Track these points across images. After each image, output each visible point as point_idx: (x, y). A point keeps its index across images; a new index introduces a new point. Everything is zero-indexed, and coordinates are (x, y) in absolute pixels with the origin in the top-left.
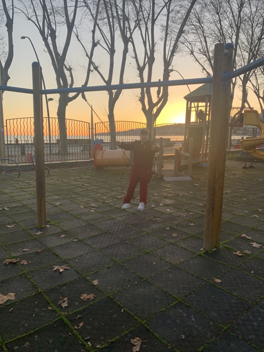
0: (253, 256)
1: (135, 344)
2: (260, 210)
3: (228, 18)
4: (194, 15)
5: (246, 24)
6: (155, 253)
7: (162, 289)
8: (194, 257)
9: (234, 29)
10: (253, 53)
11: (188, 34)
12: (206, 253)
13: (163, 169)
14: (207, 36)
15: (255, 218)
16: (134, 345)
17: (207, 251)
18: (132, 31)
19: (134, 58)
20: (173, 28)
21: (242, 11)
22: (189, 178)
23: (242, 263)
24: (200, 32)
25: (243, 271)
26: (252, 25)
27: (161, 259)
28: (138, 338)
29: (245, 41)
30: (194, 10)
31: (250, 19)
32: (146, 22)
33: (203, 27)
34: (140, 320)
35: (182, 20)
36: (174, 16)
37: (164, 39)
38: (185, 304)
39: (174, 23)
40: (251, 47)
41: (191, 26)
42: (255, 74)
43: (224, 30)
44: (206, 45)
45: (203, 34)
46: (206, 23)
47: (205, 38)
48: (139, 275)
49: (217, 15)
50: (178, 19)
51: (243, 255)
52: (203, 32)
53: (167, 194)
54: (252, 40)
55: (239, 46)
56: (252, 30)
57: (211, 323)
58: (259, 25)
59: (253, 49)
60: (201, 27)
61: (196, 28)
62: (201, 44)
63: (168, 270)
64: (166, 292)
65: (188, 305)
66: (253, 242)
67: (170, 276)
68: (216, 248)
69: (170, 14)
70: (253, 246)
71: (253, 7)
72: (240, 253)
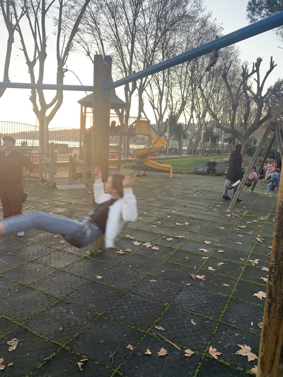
0: (132, 253)
1: (12, 344)
2: (145, 213)
3: (124, 24)
4: (90, 15)
5: (141, 34)
6: (40, 261)
7: (44, 292)
8: (80, 260)
9: (130, 37)
10: (147, 63)
11: (84, 33)
12: (92, 255)
13: (55, 176)
14: (103, 39)
15: (140, 221)
16: (11, 346)
17: (93, 253)
18: (18, 19)
19: (22, 50)
20: (67, 23)
21: (137, 20)
22: (84, 186)
23: (123, 260)
24: (96, 33)
25: (123, 266)
26: (146, 36)
27: (46, 266)
28: (15, 339)
29: (140, 50)
30: (89, 9)
31: (144, 29)
32: (36, 11)
33: (99, 29)
34: (18, 323)
35: (76, 17)
36: (68, 11)
37: (57, 34)
38: (66, 301)
39: (68, 18)
40: (145, 57)
41: (86, 25)
42: (150, 84)
43: (120, 35)
44: (103, 48)
45: (100, 36)
46: (102, 25)
47: (101, 40)
48: (20, 283)
49: (113, 19)
50: (72, 15)
51: (124, 253)
52: (99, 34)
53: (58, 203)
54: (146, 50)
55: (135, 55)
56: (146, 41)
57: (89, 313)
58: (152, 37)
59: (148, 60)
60: (97, 29)
61: (92, 28)
62: (97, 47)
63: (52, 274)
64: (48, 294)
65: (69, 302)
66: (135, 241)
67: (54, 280)
68: (101, 249)
69: (63, 8)
70: (134, 244)
71: (147, 18)
72: (122, 252)
